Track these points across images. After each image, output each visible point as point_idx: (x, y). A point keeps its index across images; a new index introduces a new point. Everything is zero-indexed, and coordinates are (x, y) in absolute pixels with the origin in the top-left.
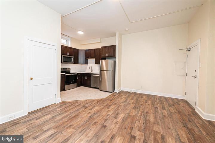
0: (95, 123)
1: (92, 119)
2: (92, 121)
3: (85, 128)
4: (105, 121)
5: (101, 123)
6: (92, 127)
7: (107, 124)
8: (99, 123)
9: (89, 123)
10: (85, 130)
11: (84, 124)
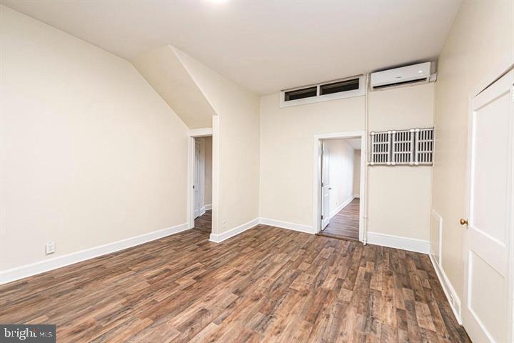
0: (257, 299)
1: (266, 307)
2: (265, 303)
3: (274, 290)
4: (234, 302)
5: (243, 298)
6: (262, 292)
7: (231, 297)
8: (249, 299)
9: (269, 298)
10: (274, 288)
11: (280, 297)
